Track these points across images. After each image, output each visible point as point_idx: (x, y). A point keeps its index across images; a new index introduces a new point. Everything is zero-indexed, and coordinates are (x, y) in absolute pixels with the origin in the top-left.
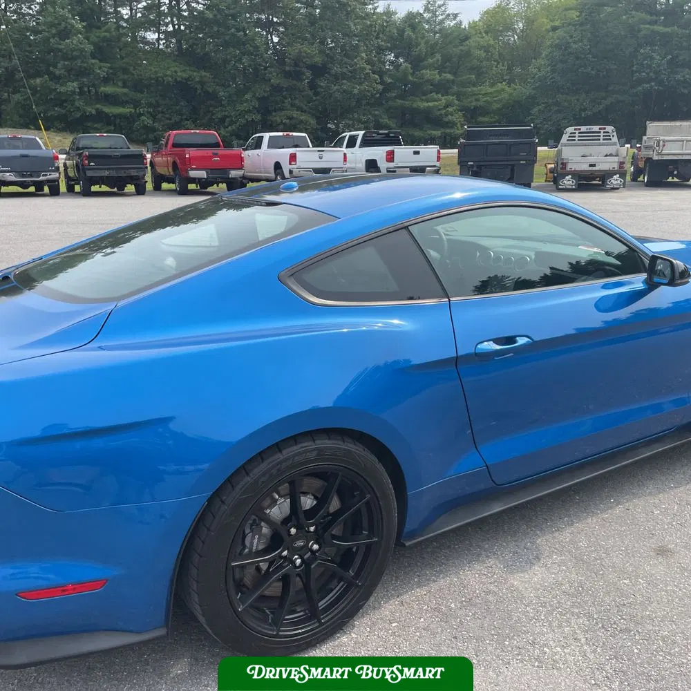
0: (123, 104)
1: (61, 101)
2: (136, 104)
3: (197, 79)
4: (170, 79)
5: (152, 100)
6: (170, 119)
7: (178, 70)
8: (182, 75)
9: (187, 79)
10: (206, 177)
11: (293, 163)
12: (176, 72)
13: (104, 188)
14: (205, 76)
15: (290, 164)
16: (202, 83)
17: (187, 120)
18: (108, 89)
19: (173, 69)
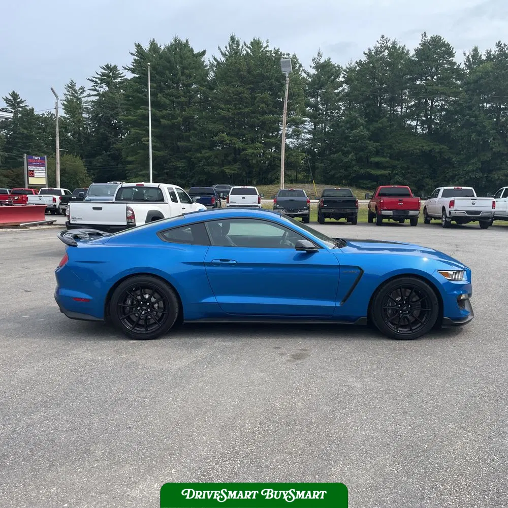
0: (385, 168)
1: (347, 167)
2: (393, 167)
3: (437, 151)
4: (418, 151)
5: (405, 165)
6: (416, 177)
7: (424, 144)
8: (427, 148)
9: (431, 151)
10: (392, 214)
11: (451, 207)
12: (423, 146)
13: (333, 220)
14: (443, 148)
15: (450, 208)
16: (440, 153)
17: (427, 177)
18: (377, 159)
19: (420, 145)
